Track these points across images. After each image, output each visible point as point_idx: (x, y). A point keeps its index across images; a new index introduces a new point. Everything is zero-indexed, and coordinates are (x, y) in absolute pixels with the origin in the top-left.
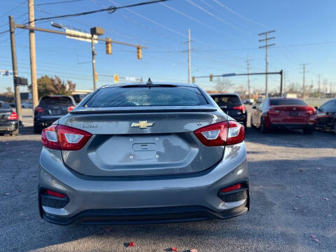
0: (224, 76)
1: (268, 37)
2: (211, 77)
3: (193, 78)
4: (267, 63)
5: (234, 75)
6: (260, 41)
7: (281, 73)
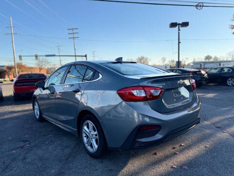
0: (46, 56)
1: (74, 32)
2: (36, 56)
3: (20, 57)
4: (75, 49)
5: (54, 55)
6: (69, 34)
7: (86, 56)
